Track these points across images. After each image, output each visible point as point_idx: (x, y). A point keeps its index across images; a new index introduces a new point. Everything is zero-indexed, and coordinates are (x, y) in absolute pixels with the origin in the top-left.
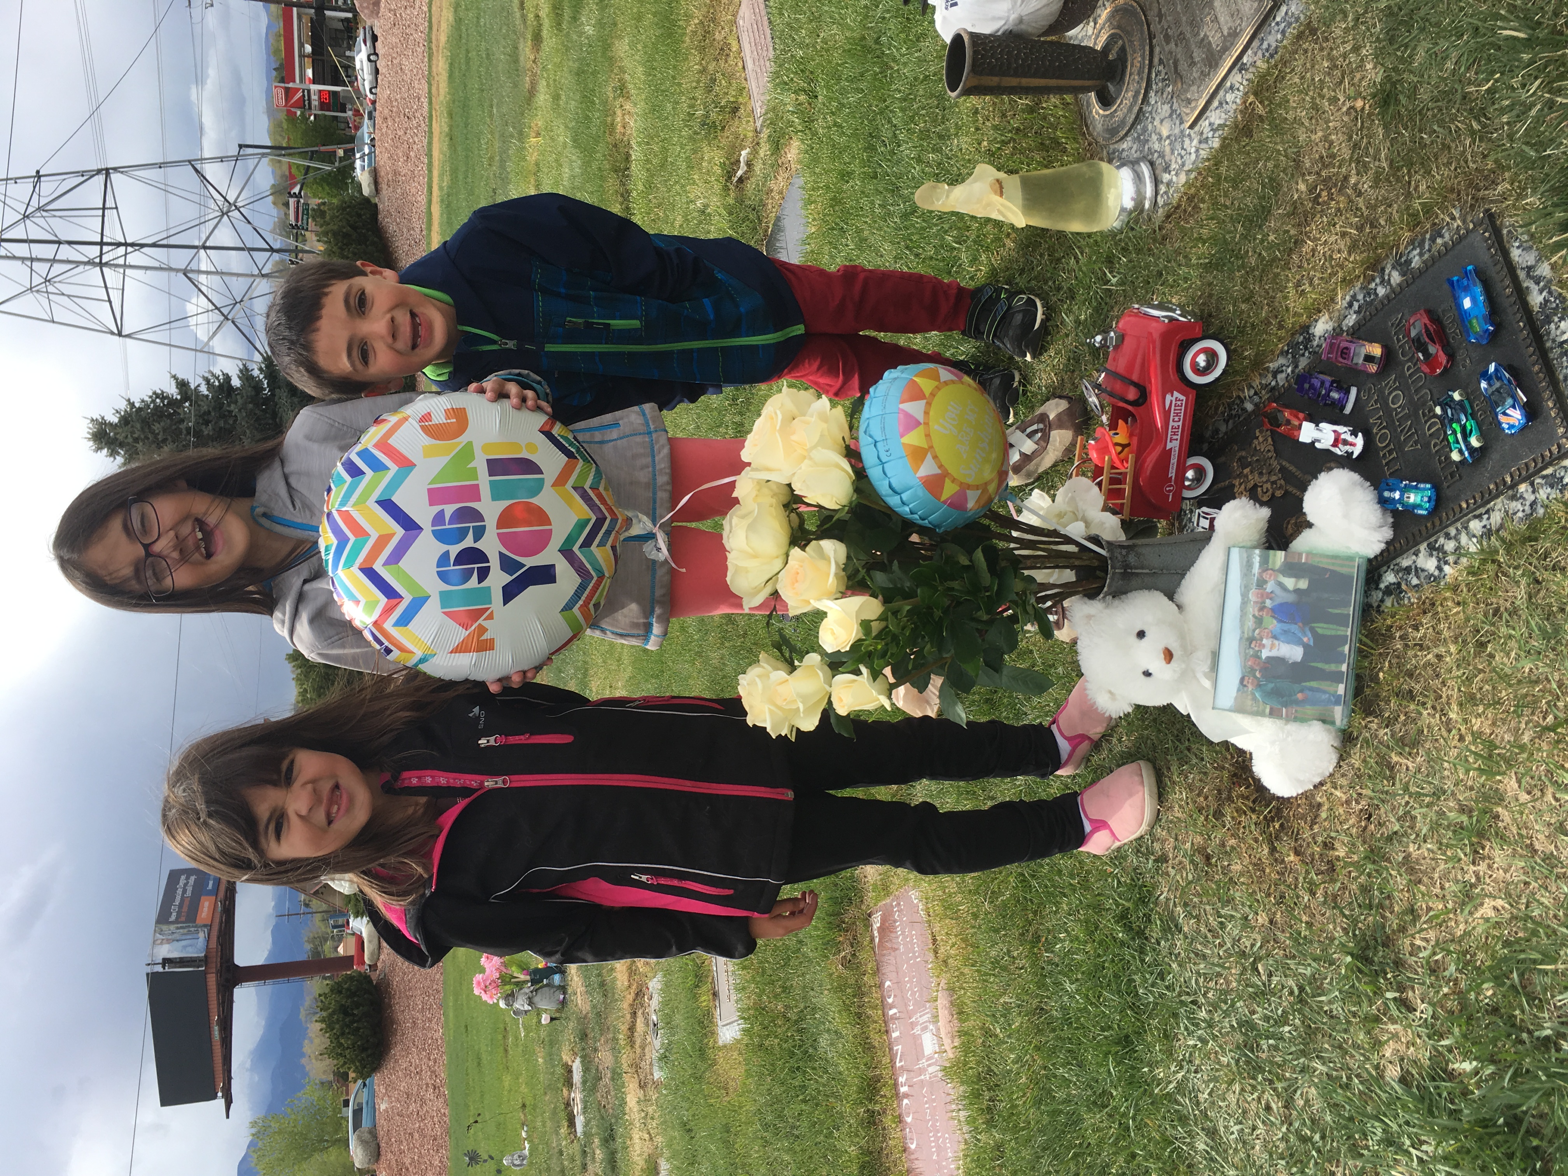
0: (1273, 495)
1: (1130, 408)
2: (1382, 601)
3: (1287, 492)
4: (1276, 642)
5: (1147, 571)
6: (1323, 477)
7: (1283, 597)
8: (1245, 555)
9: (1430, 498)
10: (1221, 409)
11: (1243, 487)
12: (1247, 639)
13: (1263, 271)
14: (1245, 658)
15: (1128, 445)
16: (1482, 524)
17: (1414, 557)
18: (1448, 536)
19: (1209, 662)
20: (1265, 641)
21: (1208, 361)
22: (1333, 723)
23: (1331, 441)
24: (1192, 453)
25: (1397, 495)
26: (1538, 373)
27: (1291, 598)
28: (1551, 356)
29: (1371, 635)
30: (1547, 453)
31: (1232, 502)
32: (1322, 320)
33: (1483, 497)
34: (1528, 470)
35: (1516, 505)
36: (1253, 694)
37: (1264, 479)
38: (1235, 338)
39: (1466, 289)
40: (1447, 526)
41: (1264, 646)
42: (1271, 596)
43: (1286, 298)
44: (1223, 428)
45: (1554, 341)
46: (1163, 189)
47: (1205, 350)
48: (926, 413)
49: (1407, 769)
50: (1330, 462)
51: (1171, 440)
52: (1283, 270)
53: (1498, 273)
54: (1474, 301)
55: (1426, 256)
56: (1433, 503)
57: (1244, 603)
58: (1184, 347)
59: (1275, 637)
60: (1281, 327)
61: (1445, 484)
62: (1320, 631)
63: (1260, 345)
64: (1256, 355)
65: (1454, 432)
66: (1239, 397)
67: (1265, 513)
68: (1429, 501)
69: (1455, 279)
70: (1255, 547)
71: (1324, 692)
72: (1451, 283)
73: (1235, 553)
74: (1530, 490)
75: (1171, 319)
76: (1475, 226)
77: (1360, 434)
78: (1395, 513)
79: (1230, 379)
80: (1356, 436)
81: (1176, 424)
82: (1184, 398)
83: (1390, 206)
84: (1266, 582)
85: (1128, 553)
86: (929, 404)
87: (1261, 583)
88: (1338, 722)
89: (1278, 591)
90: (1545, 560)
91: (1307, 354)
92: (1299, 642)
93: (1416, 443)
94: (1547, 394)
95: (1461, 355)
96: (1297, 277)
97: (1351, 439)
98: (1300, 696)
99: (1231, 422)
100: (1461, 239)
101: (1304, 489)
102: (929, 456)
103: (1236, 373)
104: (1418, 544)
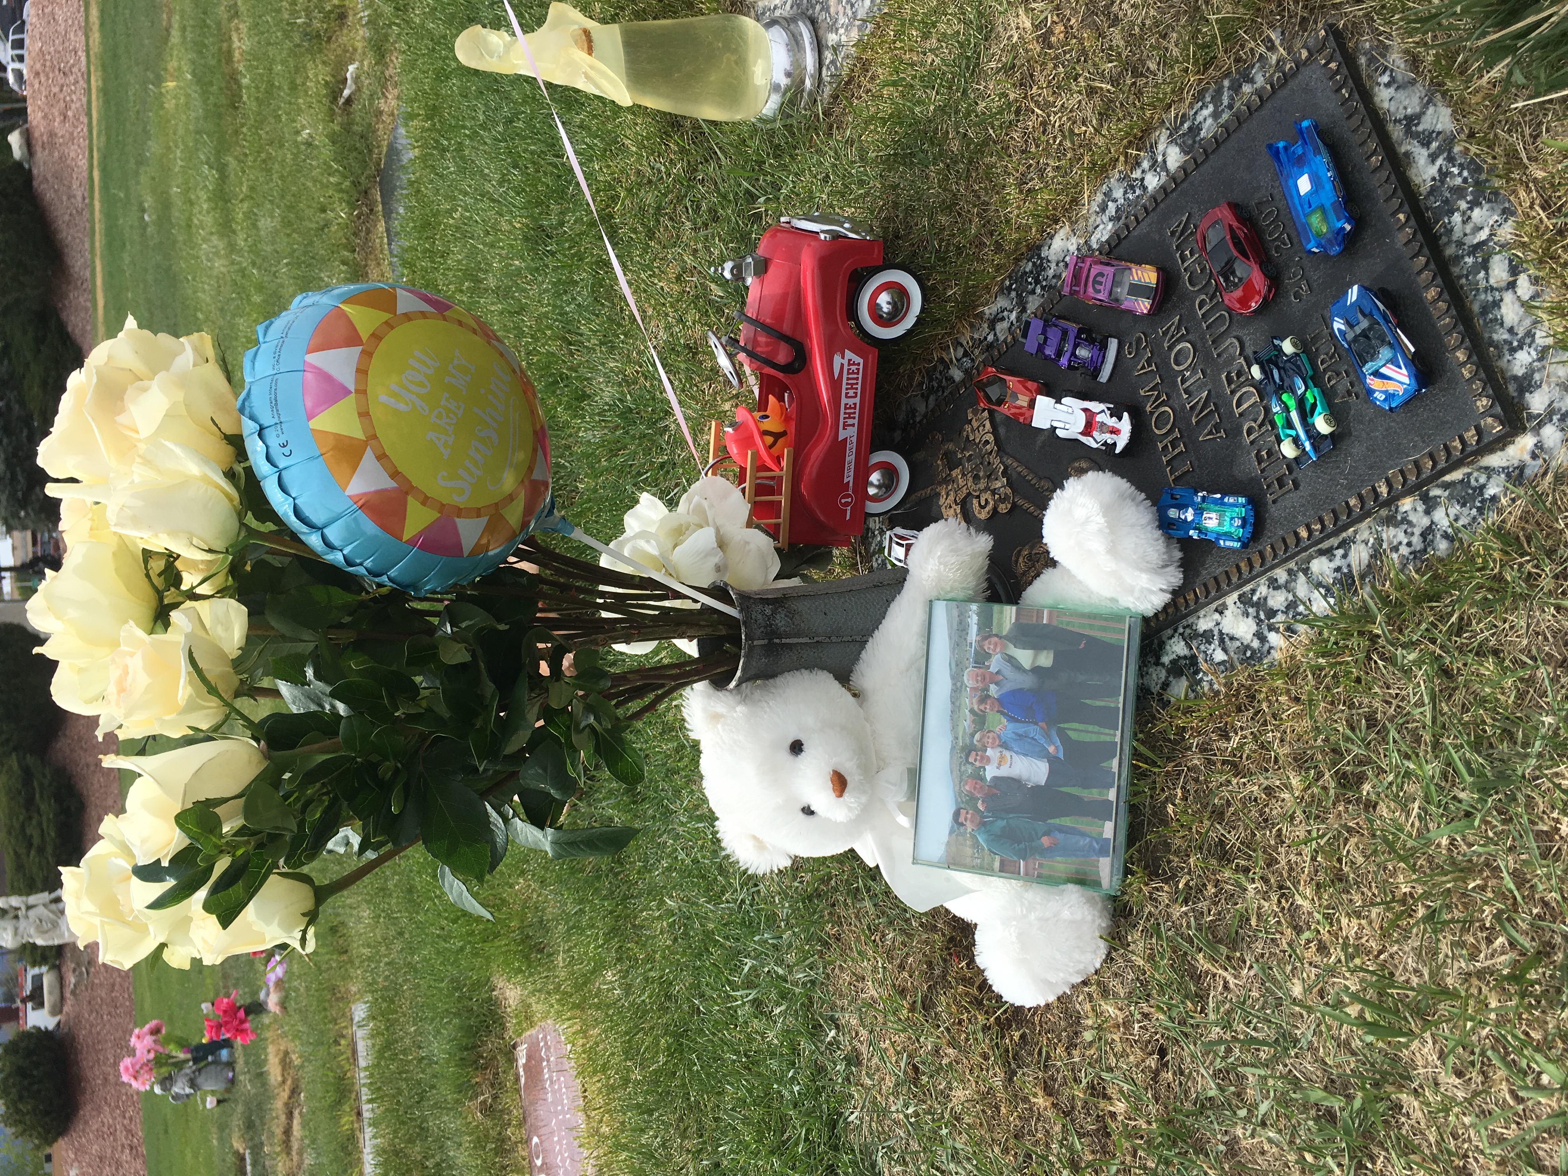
0: (995, 509)
1: (780, 375)
2: (1166, 685)
3: (1014, 506)
4: (1007, 754)
5: (805, 640)
6: (1072, 484)
7: (1015, 681)
8: (955, 613)
9: (1244, 520)
10: (917, 378)
11: (951, 497)
12: (963, 749)
13: (970, 162)
14: (961, 779)
15: (783, 434)
16: (1333, 565)
17: (1217, 616)
18: (1274, 584)
19: (905, 786)
20: (989, 752)
21: (893, 304)
22: (1095, 884)
23: (1081, 428)
24: (877, 445)
25: (1190, 515)
26: (1435, 301)
27: (1027, 682)
28: (1456, 271)
29: (1150, 741)
30: (1457, 444)
31: (933, 526)
32: (1062, 234)
33: (1336, 519)
34: (1419, 473)
35: (1393, 534)
36: (973, 837)
37: (982, 485)
38: (933, 267)
39: (1300, 163)
40: (1272, 568)
41: (988, 760)
42: (996, 678)
43: (1005, 202)
44: (921, 408)
45: (1460, 244)
46: (828, 56)
47: (887, 286)
48: (362, 372)
49: (1226, 987)
50: (1078, 459)
51: (845, 426)
52: (1001, 158)
53: (1355, 131)
54: (1315, 180)
55: (1225, 116)
56: (1249, 529)
57: (957, 690)
58: (858, 281)
59: (1005, 746)
60: (999, 248)
61: (1270, 498)
62: (1073, 735)
63: (968, 278)
64: (964, 294)
65: (1287, 409)
66: (941, 360)
67: (984, 542)
68: (1243, 526)
69: (1281, 145)
70: (971, 600)
71: (1083, 835)
72: (1276, 153)
73: (941, 612)
74: (1421, 507)
75: (836, 236)
76: (1311, 54)
77: (1126, 415)
78: (1186, 544)
79: (927, 332)
80: (1120, 419)
81: (851, 402)
82: (861, 361)
83: (1164, 36)
84: (988, 656)
85: (774, 612)
86: (367, 354)
87: (981, 659)
88: (1105, 882)
89: (1008, 671)
90: (1459, 635)
91: (1038, 291)
92: (1043, 754)
93: (1217, 427)
94: (1453, 339)
95: (1292, 278)
96: (1022, 169)
97: (1112, 422)
98: (1045, 841)
99: (932, 398)
100: (1287, 78)
101: (1043, 506)
102: (369, 457)
103: (937, 322)
104: (1222, 594)
